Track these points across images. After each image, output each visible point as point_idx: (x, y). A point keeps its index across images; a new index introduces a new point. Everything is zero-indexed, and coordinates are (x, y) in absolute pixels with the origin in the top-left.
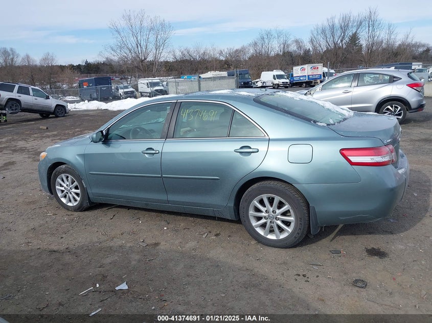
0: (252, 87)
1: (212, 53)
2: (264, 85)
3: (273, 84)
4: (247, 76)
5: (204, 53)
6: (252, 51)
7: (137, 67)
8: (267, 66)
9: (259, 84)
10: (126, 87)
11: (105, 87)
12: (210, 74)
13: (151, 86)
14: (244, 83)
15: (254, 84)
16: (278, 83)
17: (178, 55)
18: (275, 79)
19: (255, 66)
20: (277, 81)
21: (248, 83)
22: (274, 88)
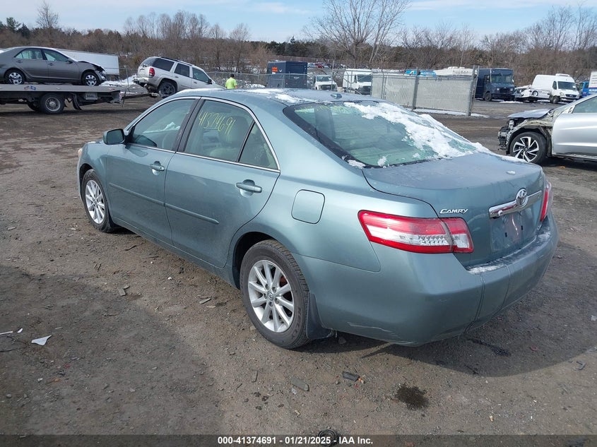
0: (512, 98)
1: (463, 39)
2: (535, 96)
3: (551, 96)
4: (508, 78)
5: (451, 38)
6: (530, 40)
7: (349, 52)
8: (549, 65)
9: (527, 94)
10: (326, 79)
11: (297, 76)
12: (450, 71)
13: (359, 81)
14: (502, 90)
15: (518, 92)
16: (558, 95)
17: (411, 38)
18: (555, 88)
19: (529, 65)
20: (558, 92)
21: (508, 89)
22: (551, 102)
